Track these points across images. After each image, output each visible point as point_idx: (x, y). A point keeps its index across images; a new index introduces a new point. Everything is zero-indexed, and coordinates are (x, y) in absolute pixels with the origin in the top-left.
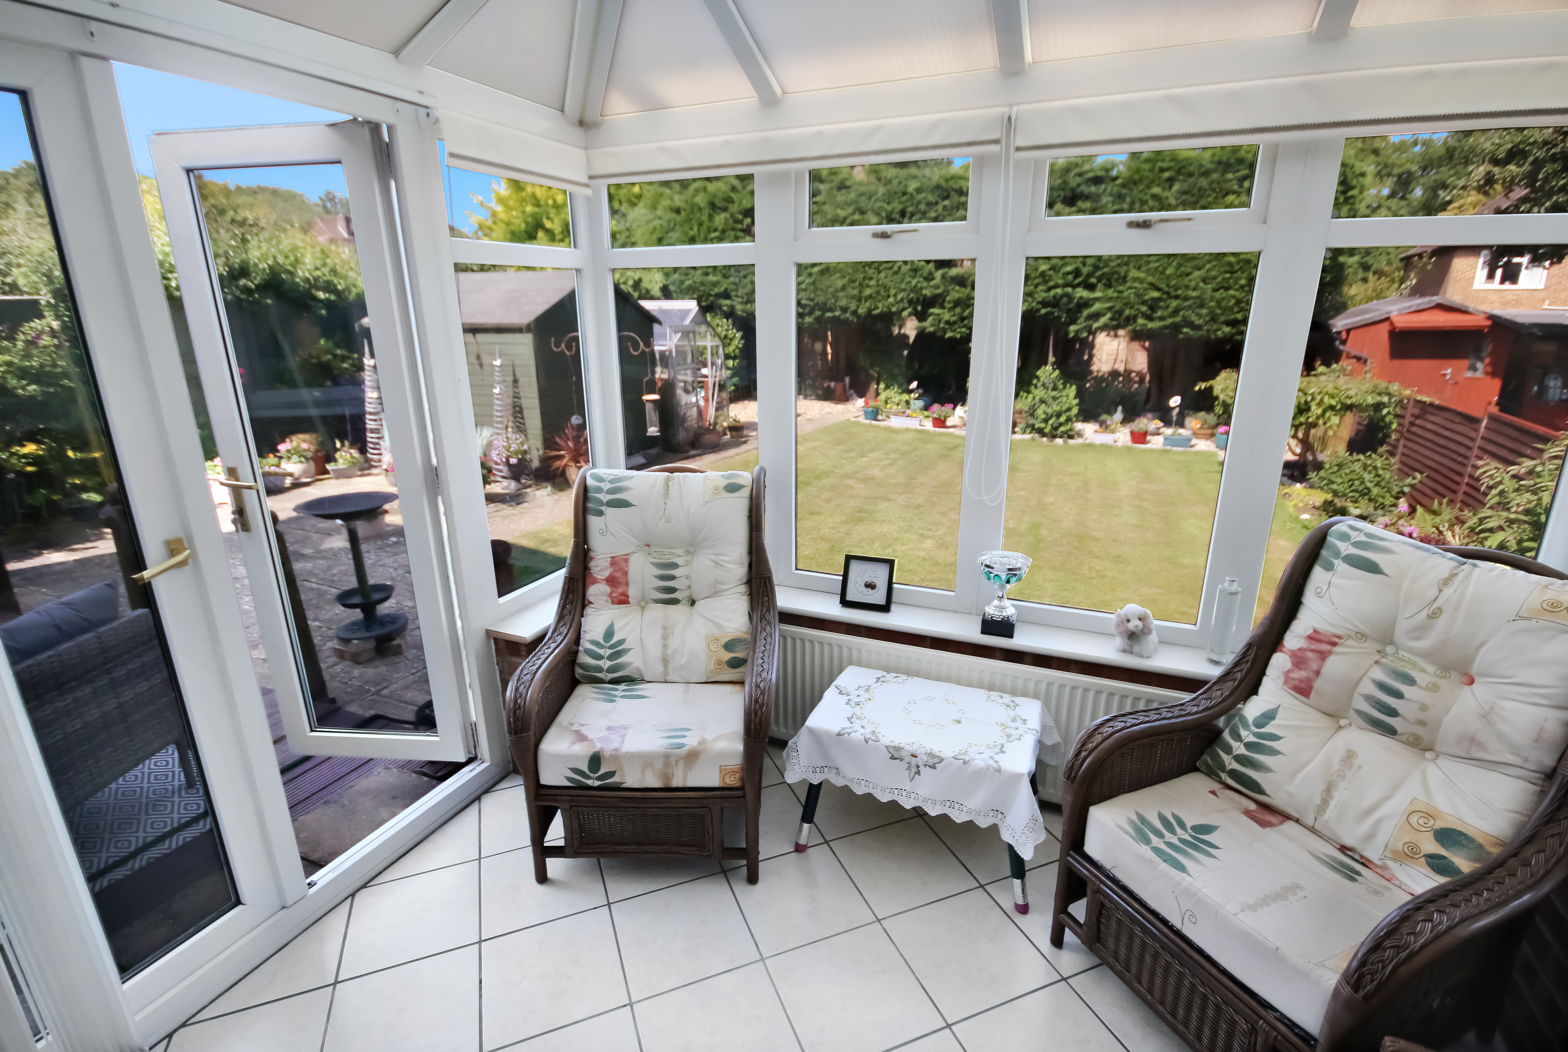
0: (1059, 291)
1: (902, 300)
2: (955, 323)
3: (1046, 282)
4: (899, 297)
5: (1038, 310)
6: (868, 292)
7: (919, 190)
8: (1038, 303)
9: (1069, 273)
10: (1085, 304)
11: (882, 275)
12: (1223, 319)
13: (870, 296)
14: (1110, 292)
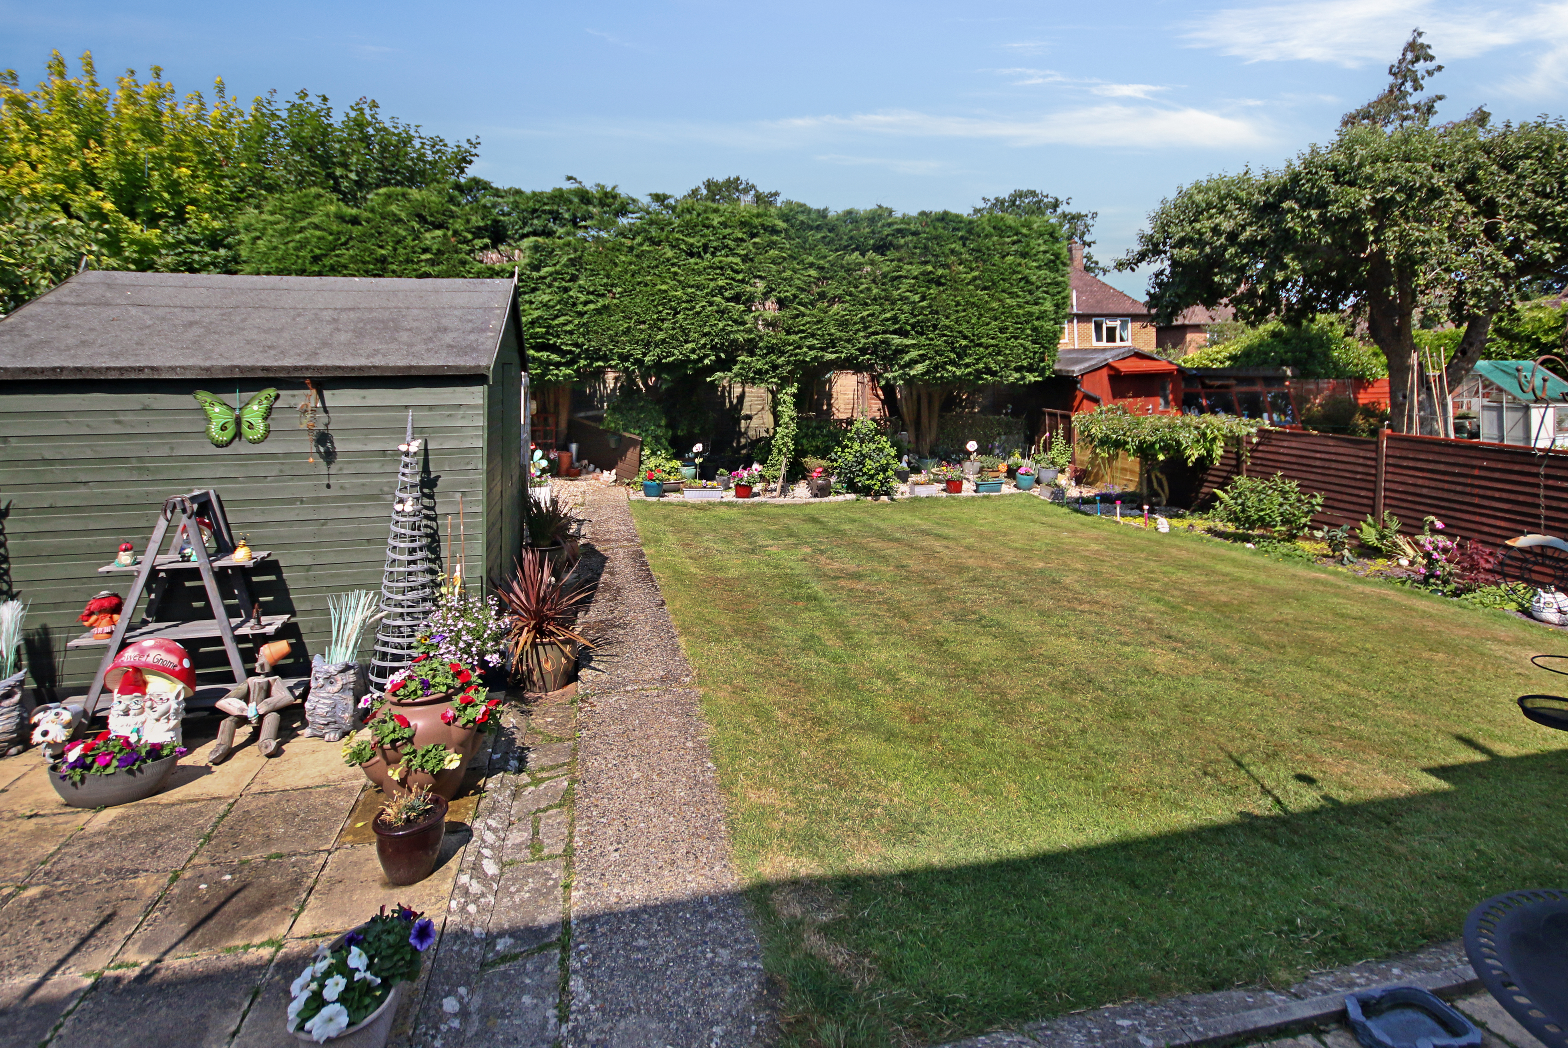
0: (879, 337)
1: (704, 345)
2: (767, 372)
3: (865, 328)
4: (702, 341)
5: (856, 358)
6: (660, 336)
7: (724, 225)
8: (858, 349)
9: (887, 320)
10: (903, 350)
11: (680, 316)
12: (1013, 365)
13: (663, 341)
14: (923, 339)
